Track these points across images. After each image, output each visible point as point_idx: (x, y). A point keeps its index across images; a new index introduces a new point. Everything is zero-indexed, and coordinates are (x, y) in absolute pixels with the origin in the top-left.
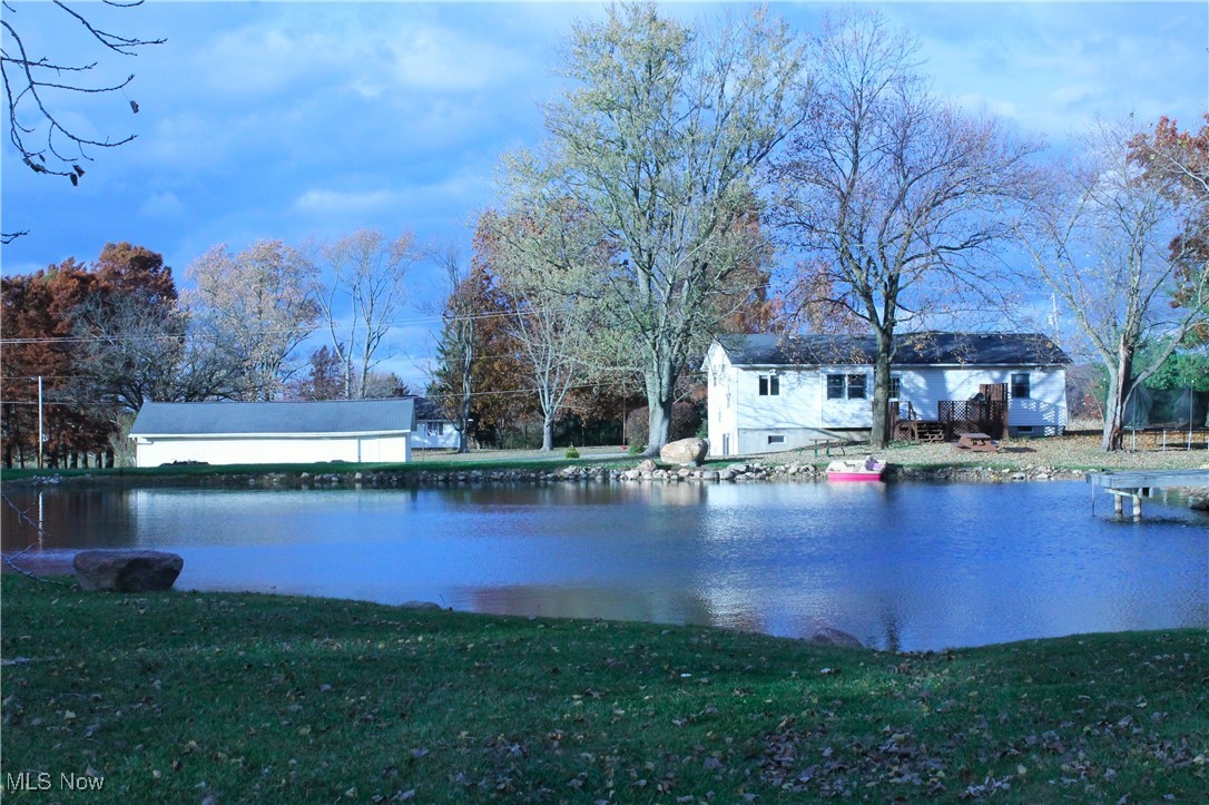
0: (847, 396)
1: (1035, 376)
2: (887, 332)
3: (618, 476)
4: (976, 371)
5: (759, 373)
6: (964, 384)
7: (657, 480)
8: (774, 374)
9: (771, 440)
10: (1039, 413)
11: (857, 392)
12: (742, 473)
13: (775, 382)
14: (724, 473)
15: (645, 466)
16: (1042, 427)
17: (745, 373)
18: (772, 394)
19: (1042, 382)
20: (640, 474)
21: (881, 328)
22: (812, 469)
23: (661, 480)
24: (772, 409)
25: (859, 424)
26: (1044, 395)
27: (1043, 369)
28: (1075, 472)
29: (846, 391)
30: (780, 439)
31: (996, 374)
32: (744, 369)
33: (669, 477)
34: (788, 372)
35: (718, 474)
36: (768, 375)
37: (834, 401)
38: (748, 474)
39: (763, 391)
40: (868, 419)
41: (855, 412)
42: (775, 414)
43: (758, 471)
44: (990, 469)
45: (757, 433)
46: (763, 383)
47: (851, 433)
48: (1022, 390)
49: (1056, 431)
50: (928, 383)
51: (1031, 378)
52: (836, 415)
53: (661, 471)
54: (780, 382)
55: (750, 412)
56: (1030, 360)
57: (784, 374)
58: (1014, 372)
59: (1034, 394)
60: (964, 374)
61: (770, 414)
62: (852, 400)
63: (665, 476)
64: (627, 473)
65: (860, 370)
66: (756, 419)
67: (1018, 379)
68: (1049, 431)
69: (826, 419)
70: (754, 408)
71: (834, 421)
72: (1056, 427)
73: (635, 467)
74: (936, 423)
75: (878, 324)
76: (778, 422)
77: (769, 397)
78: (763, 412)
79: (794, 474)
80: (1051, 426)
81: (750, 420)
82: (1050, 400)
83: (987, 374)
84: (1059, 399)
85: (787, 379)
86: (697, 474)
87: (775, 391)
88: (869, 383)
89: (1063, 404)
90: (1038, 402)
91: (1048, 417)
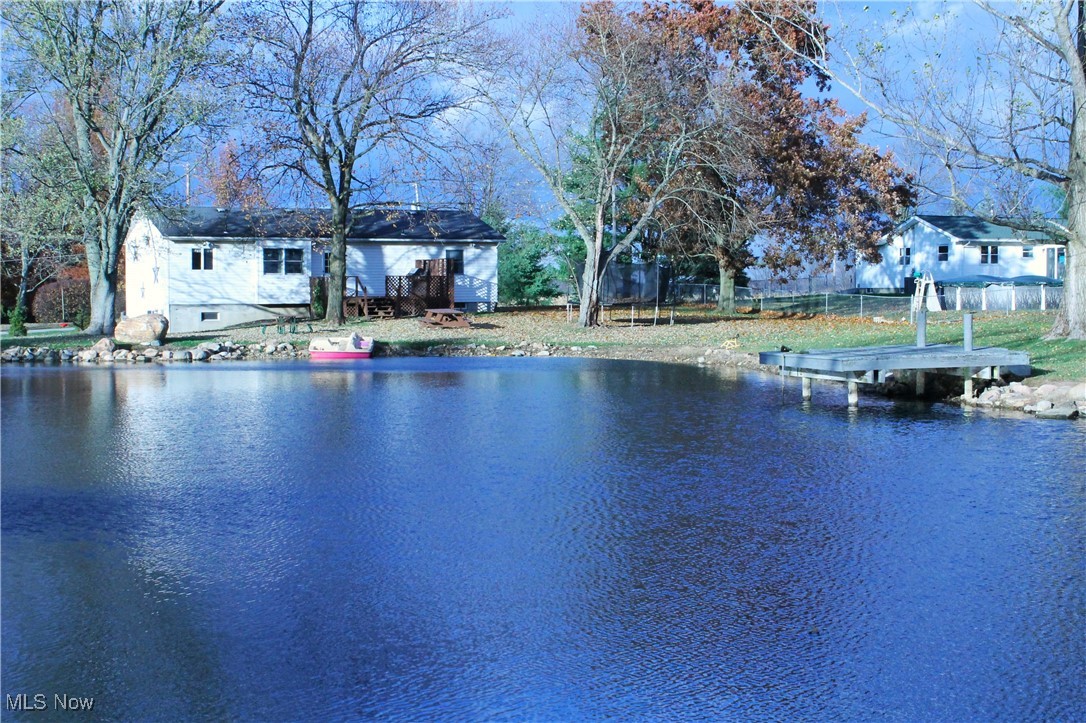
0: (283, 271)
1: (469, 252)
2: (343, 202)
3: (71, 357)
4: (415, 247)
5: (193, 246)
6: (402, 260)
7: (119, 361)
8: (207, 247)
9: (204, 316)
10: (472, 289)
11: (294, 268)
12: (216, 353)
13: (209, 256)
14: (197, 352)
15: (103, 346)
16: (476, 304)
17: (177, 245)
18: (205, 268)
19: (477, 258)
20: (98, 355)
21: (338, 198)
22: (290, 347)
23: (125, 361)
24: (205, 284)
25: (297, 301)
26: (479, 272)
27: (477, 245)
28: (574, 348)
29: (283, 267)
30: (213, 316)
31: (433, 250)
32: (176, 241)
33: (134, 358)
34: (223, 245)
35: (190, 354)
36: (201, 248)
37: (271, 277)
38: (223, 353)
39: (196, 265)
40: (305, 296)
41: (293, 287)
42: (210, 290)
43: (232, 350)
44: (483, 346)
45: (189, 309)
46: (196, 257)
47: (288, 309)
48: (456, 266)
49: (489, 307)
50: (366, 258)
51: (465, 254)
52: (273, 290)
53: (124, 352)
54: (214, 255)
55: (184, 287)
56: (466, 236)
57: (218, 247)
58: (450, 248)
59: (469, 270)
60: (402, 249)
61: (205, 289)
62: (290, 275)
63: (130, 356)
64: (80, 353)
65: (298, 244)
66: (190, 294)
67: (452, 255)
68: (483, 307)
69: (264, 294)
70: (187, 283)
71: (271, 297)
72: (489, 303)
73: (89, 347)
74: (382, 299)
75: (335, 194)
76: (212, 297)
77: (202, 273)
78: (197, 287)
79: (272, 353)
80: (484, 303)
81: (184, 296)
82: (484, 276)
83: (424, 249)
84: (492, 277)
85: (223, 253)
86: (166, 354)
87: (208, 266)
88: (307, 257)
89: (495, 280)
90: (472, 278)
91: (481, 294)
